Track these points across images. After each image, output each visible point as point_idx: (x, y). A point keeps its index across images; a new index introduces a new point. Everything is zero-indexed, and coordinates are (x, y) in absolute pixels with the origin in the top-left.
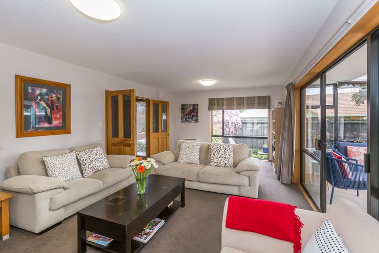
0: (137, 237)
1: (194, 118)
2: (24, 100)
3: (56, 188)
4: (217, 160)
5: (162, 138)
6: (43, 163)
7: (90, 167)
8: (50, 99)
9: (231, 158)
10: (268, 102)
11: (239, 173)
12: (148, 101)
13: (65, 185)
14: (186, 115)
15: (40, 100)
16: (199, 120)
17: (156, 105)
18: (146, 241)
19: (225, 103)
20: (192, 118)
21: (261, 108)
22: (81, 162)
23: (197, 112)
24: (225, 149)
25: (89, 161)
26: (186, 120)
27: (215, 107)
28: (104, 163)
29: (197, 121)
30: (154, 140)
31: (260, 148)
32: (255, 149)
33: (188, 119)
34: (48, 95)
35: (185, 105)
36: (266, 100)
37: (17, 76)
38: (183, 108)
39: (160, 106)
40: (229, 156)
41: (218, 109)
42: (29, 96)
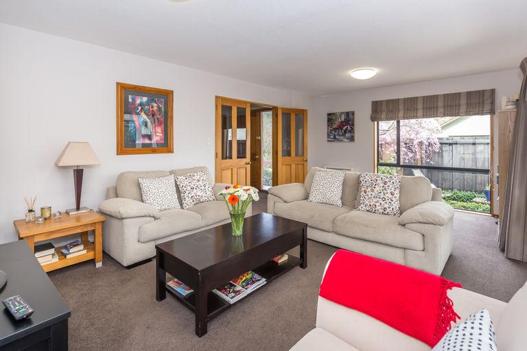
0: (224, 293)
1: (348, 135)
2: (125, 113)
3: (145, 216)
4: (370, 202)
5: (296, 165)
6: (139, 186)
7: (190, 196)
8: (151, 109)
9: (394, 199)
10: (489, 101)
11: (404, 225)
12: (274, 110)
13: (156, 214)
14: (335, 129)
15: (141, 111)
16: (356, 139)
17: (287, 113)
18: (232, 301)
19: (401, 107)
20: (344, 135)
21: (475, 114)
22: (180, 189)
23: (353, 125)
24: (385, 183)
25: (189, 188)
26: (335, 137)
27: (383, 116)
28: (208, 192)
29: (352, 139)
30: (284, 166)
31: (480, 192)
32: (468, 193)
33: (337, 137)
34: (148, 105)
35: (334, 114)
36: (486, 97)
37: (118, 84)
38: (331, 118)
39: (293, 117)
40: (391, 196)
41: (388, 119)
42: (129, 106)
